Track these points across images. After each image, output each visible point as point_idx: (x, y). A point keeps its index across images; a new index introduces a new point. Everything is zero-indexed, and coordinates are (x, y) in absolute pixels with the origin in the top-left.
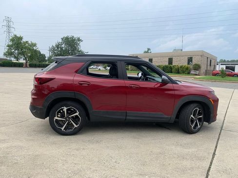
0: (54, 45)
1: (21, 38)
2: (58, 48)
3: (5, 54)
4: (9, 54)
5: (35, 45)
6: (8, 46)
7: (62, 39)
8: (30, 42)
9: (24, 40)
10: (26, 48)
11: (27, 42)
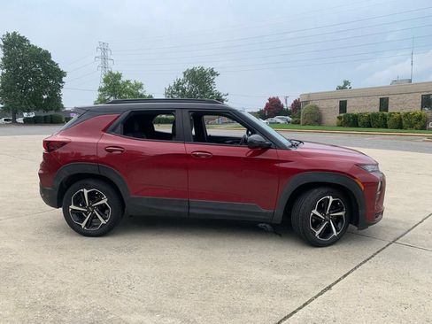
0: (172, 85)
1: (119, 76)
2: (178, 90)
3: (96, 103)
4: (101, 100)
5: (140, 86)
6: (100, 90)
7: (185, 73)
8: (132, 82)
9: (124, 79)
10: (126, 92)
11: (128, 82)
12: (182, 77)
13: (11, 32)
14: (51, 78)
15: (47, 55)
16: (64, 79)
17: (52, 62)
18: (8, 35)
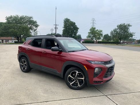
0: (113, 30)
1: (95, 28)
2: (115, 32)
3: (87, 37)
4: (89, 36)
5: (101, 31)
6: (89, 33)
8: (99, 30)
9: (96, 29)
10: (96, 33)
11: (97, 30)
12: (117, 28)
13: (66, 18)
14: (75, 30)
15: (74, 23)
16: (78, 30)
17: (76, 25)
18: (65, 19)
